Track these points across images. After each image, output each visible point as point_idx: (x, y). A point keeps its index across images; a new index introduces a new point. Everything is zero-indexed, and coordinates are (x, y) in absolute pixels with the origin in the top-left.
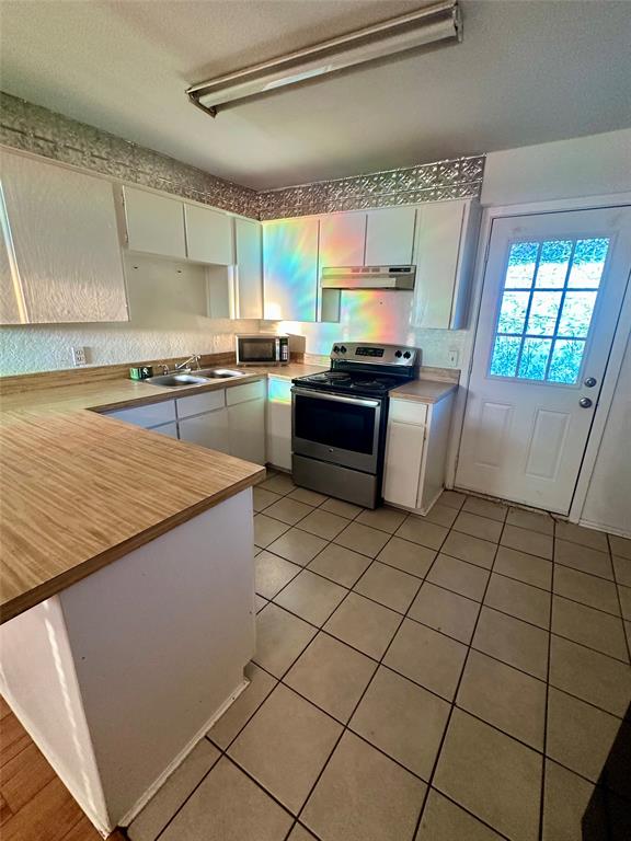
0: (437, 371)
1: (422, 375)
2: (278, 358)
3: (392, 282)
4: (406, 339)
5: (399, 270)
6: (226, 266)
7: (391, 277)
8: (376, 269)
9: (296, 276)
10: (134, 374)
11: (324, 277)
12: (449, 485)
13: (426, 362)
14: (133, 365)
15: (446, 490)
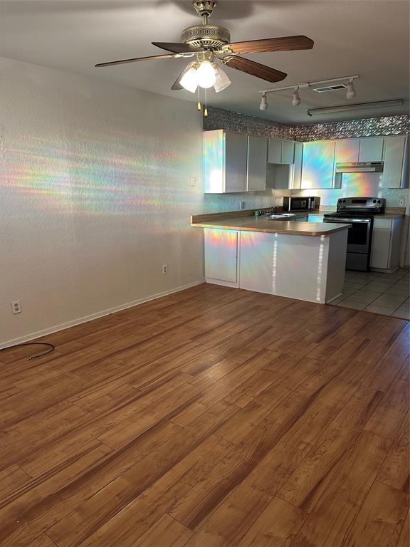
0: (394, 209)
1: (386, 212)
2: (309, 207)
3: (374, 169)
4: (377, 195)
5: (376, 164)
6: (288, 165)
7: (372, 167)
8: (365, 163)
9: (322, 167)
10: (257, 214)
11: (338, 168)
12: (402, 265)
13: (387, 205)
14: (256, 210)
15: (400, 268)
